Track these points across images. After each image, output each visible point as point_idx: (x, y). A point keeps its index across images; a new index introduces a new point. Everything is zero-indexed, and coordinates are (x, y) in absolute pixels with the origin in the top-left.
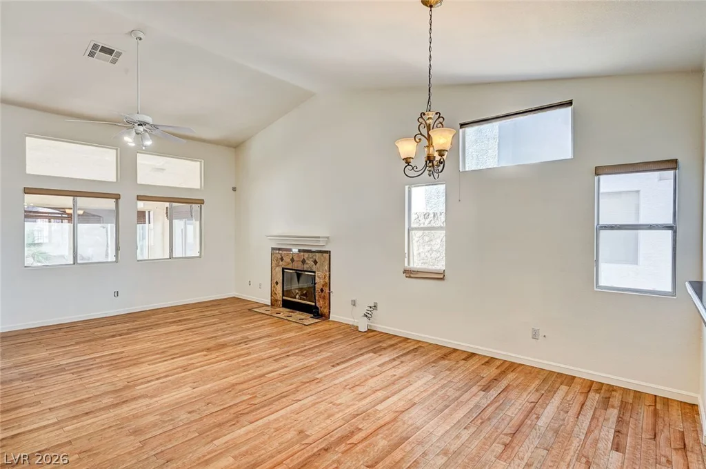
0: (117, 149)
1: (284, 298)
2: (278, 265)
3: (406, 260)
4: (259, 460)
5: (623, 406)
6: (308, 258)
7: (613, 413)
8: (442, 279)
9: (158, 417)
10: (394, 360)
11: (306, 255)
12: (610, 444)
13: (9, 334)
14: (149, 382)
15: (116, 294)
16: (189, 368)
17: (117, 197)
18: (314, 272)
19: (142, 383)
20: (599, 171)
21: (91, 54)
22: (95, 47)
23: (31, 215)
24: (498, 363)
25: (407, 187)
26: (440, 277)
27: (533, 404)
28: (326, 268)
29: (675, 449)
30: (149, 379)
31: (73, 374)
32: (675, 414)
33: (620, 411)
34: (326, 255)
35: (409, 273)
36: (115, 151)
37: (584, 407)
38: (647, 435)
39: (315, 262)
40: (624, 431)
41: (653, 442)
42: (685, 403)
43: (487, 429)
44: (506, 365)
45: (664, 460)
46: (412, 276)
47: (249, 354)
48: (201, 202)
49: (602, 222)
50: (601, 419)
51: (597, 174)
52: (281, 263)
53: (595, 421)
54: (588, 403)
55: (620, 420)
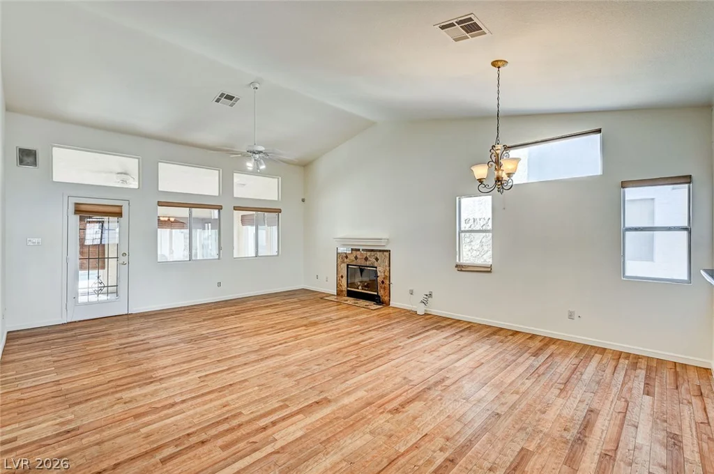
0: (219, 170)
1: (349, 289)
2: (343, 262)
3: (457, 256)
4: (384, 393)
5: (649, 369)
6: (370, 256)
7: (642, 373)
8: (490, 272)
9: (297, 367)
10: (455, 334)
11: (369, 253)
12: (642, 392)
13: (150, 314)
14: (275, 346)
15: (219, 284)
16: (299, 337)
17: (219, 208)
18: (376, 268)
19: (271, 347)
20: (624, 185)
21: (218, 101)
22: (222, 95)
23: (162, 224)
24: (540, 338)
25: (457, 198)
26: (487, 270)
27: (575, 366)
28: (387, 264)
29: (694, 396)
30: (275, 344)
31: (217, 339)
32: (692, 375)
33: (647, 372)
34: (387, 254)
35: (460, 268)
36: (217, 172)
37: (617, 368)
38: (671, 386)
39: (377, 259)
40: (652, 383)
41: (675, 391)
42: (700, 368)
43: (544, 380)
44: (547, 340)
45: (685, 401)
46: (463, 269)
47: (338, 329)
48: (279, 211)
49: (627, 225)
50: (632, 377)
51: (623, 187)
52: (346, 260)
53: (627, 377)
54: (620, 366)
55: (647, 377)
